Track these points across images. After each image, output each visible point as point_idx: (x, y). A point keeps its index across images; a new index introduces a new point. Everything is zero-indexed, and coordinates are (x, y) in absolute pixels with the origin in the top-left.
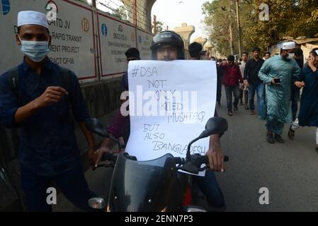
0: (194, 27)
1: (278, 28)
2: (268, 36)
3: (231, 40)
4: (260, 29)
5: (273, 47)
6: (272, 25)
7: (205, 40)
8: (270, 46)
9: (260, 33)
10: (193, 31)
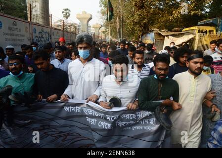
0: (91, 16)
1: (149, 21)
2: (141, 27)
3: (118, 27)
4: (135, 21)
5: (144, 36)
6: (144, 19)
7: (100, 26)
8: (142, 35)
9: (135, 24)
10: (91, 19)
